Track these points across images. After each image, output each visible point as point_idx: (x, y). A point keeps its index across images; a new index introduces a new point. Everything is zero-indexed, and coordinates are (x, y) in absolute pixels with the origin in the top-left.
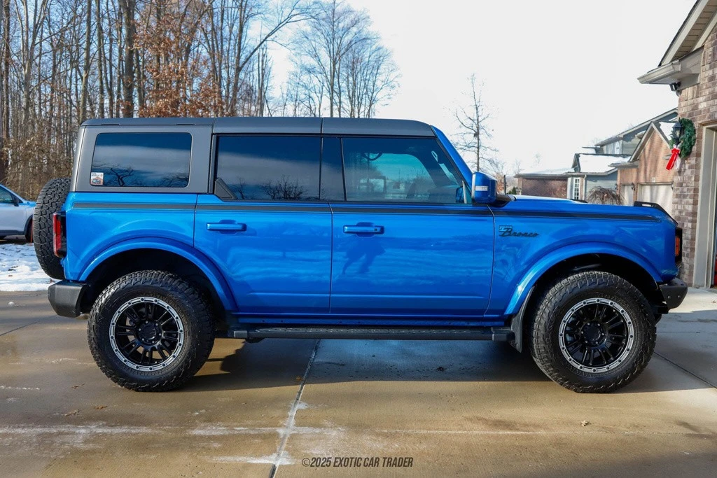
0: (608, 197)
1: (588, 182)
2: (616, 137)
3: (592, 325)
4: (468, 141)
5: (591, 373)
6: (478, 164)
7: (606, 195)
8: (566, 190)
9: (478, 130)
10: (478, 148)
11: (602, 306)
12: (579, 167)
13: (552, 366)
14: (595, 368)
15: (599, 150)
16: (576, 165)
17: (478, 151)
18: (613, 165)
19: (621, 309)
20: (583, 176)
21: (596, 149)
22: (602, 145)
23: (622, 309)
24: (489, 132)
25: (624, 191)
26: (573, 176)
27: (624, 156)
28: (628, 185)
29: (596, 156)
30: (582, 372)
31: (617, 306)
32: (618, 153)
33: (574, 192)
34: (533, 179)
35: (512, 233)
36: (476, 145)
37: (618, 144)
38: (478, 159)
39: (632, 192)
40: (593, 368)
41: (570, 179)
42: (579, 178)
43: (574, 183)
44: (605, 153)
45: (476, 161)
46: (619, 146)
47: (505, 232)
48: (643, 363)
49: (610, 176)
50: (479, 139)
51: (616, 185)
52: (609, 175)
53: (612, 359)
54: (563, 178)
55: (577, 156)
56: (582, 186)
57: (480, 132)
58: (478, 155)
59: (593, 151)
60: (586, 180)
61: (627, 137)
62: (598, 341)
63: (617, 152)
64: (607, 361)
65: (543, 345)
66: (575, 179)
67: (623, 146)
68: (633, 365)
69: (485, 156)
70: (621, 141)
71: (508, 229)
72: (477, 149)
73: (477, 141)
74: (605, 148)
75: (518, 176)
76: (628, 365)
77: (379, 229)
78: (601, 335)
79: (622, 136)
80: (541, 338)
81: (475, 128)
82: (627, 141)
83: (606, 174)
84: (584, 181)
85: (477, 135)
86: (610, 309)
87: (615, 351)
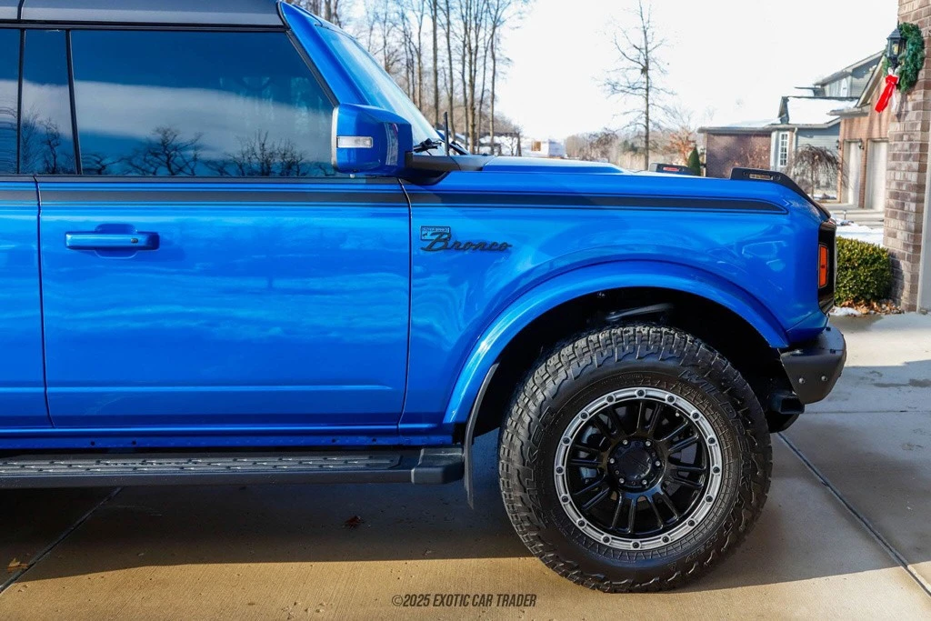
0: (820, 160)
1: (800, 137)
2: (842, 72)
3: (633, 444)
4: (632, 80)
5: (629, 552)
6: (647, 113)
7: (817, 157)
8: (769, 151)
9: (647, 63)
10: (647, 90)
11: (651, 403)
12: (788, 116)
13: (539, 538)
14: (638, 541)
15: (819, 92)
16: (784, 113)
17: (647, 95)
18: (834, 112)
19: (693, 411)
20: (792, 130)
21: (815, 91)
22: (823, 84)
23: (695, 411)
24: (664, 67)
25: (849, 152)
26: (779, 130)
27: (851, 99)
28: (856, 142)
29: (813, 100)
30: (609, 548)
31: (683, 403)
32: (845, 96)
33: (780, 153)
34: (725, 135)
35: (451, 243)
36: (645, 86)
37: (845, 83)
38: (648, 105)
39: (860, 151)
40: (634, 541)
41: (774, 135)
42: (788, 133)
43: (780, 140)
44: (828, 95)
45: (645, 109)
46: (846, 86)
47: (434, 242)
48: (741, 529)
49: (832, 129)
50: (648, 77)
51: (838, 141)
52: (829, 128)
53: (676, 518)
54: (766, 133)
55: (785, 100)
56: (791, 144)
57: (650, 67)
58: (647, 100)
59: (811, 93)
60: (797, 134)
61: (858, 72)
62: (647, 478)
63: (844, 94)
64: (665, 523)
65: (519, 494)
66: (781, 133)
67: (852, 86)
68: (721, 531)
69: (657, 102)
70: (850, 78)
71: (442, 234)
72: (645, 93)
73: (645, 80)
74: (827, 88)
75: (702, 130)
76: (711, 532)
77: (142, 240)
78: (654, 465)
79: (850, 70)
80: (516, 479)
81: (643, 62)
82: (858, 77)
83: (826, 126)
84: (794, 137)
85: (645, 70)
86: (668, 411)
87: (681, 501)
